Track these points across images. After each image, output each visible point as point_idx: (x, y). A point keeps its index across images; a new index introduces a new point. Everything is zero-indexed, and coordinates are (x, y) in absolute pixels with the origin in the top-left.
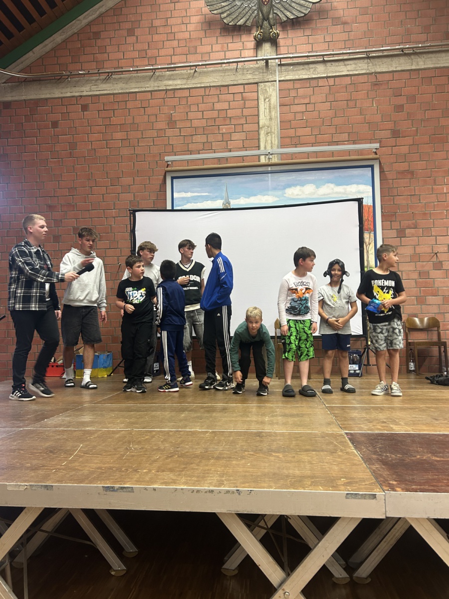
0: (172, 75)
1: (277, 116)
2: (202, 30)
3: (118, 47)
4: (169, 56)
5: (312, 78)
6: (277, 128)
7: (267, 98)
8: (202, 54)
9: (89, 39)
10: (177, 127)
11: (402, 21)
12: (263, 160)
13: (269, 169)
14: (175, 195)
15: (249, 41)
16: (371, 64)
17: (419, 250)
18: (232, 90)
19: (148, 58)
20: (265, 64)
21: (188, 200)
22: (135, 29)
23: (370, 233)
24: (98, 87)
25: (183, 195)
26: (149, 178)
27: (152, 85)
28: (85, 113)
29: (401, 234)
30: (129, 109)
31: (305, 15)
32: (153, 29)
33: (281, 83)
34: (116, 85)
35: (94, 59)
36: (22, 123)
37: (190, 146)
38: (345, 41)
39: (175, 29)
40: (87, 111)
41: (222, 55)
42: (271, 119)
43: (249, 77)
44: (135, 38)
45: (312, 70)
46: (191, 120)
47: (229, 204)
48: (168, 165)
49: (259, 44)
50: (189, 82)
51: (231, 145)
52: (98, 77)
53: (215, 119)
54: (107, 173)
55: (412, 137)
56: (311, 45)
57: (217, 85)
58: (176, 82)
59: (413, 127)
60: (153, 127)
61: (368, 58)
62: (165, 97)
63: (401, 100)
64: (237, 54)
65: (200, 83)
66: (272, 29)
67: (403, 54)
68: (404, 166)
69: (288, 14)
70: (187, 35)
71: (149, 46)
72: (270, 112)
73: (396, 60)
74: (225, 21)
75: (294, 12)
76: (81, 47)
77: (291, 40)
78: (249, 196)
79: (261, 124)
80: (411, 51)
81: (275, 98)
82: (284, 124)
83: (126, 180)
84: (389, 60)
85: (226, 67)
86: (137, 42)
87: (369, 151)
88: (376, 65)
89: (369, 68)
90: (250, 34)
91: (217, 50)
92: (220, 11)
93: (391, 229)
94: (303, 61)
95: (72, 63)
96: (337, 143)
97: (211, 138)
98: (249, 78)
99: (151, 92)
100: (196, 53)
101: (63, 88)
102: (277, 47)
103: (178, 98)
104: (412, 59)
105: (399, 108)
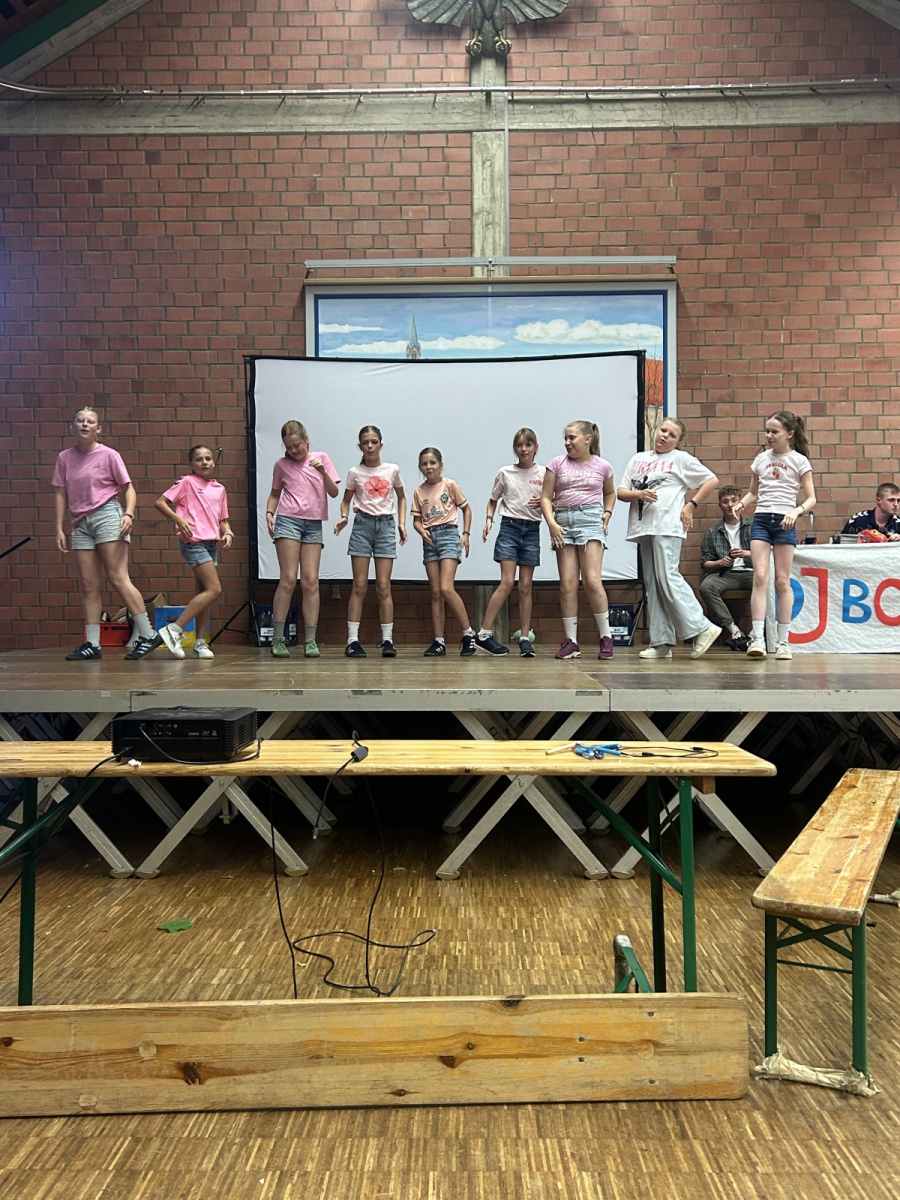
0: (317, 106)
1: (505, 194)
2: (372, 26)
3: (216, 46)
4: (311, 69)
5: (568, 130)
6: (505, 217)
7: (488, 161)
8: (373, 71)
9: (159, 26)
10: (326, 203)
11: (723, 36)
12: (479, 274)
13: (490, 289)
14: (322, 328)
15: (456, 53)
16: (667, 112)
17: (736, 439)
18: (425, 141)
19: (273, 71)
20: (484, 97)
21: (345, 339)
22: (248, 14)
23: (657, 409)
24: (178, 120)
25: (336, 328)
26: (274, 296)
27: (280, 122)
28: (153, 167)
29: (708, 412)
30: (237, 165)
31: (557, 14)
32: (280, 16)
33: (512, 133)
34: (211, 118)
35: (169, 65)
36: (32, 180)
37: (348, 240)
38: (625, 66)
39: (322, 20)
40: (156, 164)
41: (407, 75)
42: (493, 199)
43: (457, 119)
44: (246, 31)
45: (567, 115)
46: (351, 192)
47: (418, 348)
48: (308, 273)
49: (474, 61)
50: (348, 120)
51: (422, 242)
52: (177, 101)
53: (394, 192)
54: (195, 281)
55: (732, 245)
56: (566, 70)
57: (399, 130)
58: (322, 120)
59: (734, 228)
60: (280, 201)
61: (664, 100)
62: (303, 146)
63: (717, 180)
64: (434, 75)
65: (369, 125)
66: (499, 36)
67: (723, 97)
68: (716, 295)
69: (528, 11)
70: (343, 34)
71: (273, 49)
72: (492, 185)
73: (710, 107)
74: (415, 14)
75: (538, 9)
76: (144, 40)
77: (531, 58)
78: (453, 334)
79: (476, 206)
80: (737, 94)
81: (502, 161)
82: (517, 210)
83: (231, 298)
84: (698, 106)
85: (415, 99)
86: (251, 39)
87: (659, 267)
88: (676, 113)
89: (665, 118)
90: (459, 39)
91: (399, 65)
93: (693, 403)
94: (552, 97)
95: (127, 70)
96: (606, 250)
97: (387, 228)
98: (457, 121)
99: (277, 134)
100: (360, 68)
101: (111, 117)
102: (506, 68)
103: (327, 151)
104: (737, 108)
105: (713, 193)
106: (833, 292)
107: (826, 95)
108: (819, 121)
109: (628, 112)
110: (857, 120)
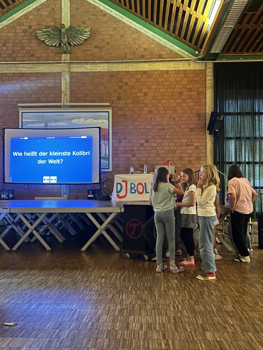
0: (23, 66)
1: (69, 87)
4: (22, 57)
5: (85, 72)
6: (69, 93)
7: (65, 79)
8: (37, 57)
14: (24, 120)
15: (58, 53)
17: (127, 148)
19: (12, 57)
21: (29, 123)
22: (6, 44)
23: (107, 141)
25: (27, 120)
26: (12, 112)
29: (120, 141)
31: (82, 44)
33: (71, 72)
37: (30, 99)
39: (24, 45)
41: (46, 58)
42: (66, 88)
44: (6, 48)
45: (85, 68)
47: (47, 125)
50: (30, 70)
51: (49, 99)
53: (42, 87)
55: (126, 100)
56: (85, 57)
57: (43, 72)
62: (20, 76)
63: (122, 84)
64: (53, 58)
65: (36, 71)
66: (67, 49)
68: (122, 113)
69: (74, 43)
70: (30, 48)
71: (12, 52)
72: (66, 85)
74: (47, 44)
75: (77, 42)
77: (76, 54)
79: (62, 90)
81: (68, 79)
82: (72, 92)
84: (117, 66)
88: (112, 68)
89: (109, 69)
92: (44, 39)
93: (116, 139)
96: (95, 102)
97: (40, 96)
99: (13, 73)
100: (34, 56)
102: (70, 56)
103: (25, 77)
105: (121, 87)
106: (150, 112)
108: (147, 70)
109: (100, 67)
110: (156, 69)
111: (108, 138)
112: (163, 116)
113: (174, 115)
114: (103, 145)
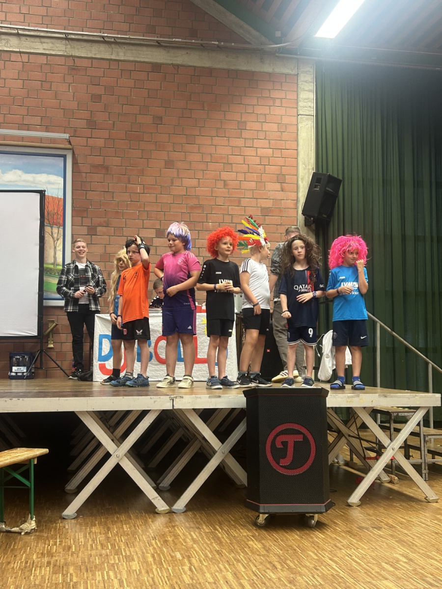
5: (4, 51)
11: (104, 5)
16: (69, 46)
23: (59, 228)
29: (92, 231)
38: (42, 16)
45: (4, 42)
55: (108, 131)
56: (4, 14)
59: (110, 120)
61: (66, 39)
63: (99, 90)
67: (104, 41)
68: (98, 160)
73: (95, 46)
80: (113, 40)
84: (88, 45)
87: (62, 141)
88: (74, 48)
89: (67, 50)
96: (28, 127)
104: (112, 49)
105: (96, 98)
106: (169, 164)
107: (166, 47)
108: (162, 62)
109: (44, 44)
110: (184, 63)
111: (61, 222)
112: (200, 175)
113: (225, 176)
114: (48, 238)
